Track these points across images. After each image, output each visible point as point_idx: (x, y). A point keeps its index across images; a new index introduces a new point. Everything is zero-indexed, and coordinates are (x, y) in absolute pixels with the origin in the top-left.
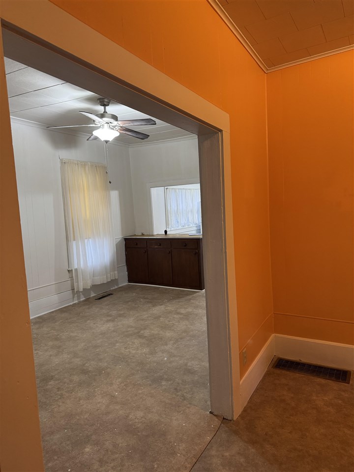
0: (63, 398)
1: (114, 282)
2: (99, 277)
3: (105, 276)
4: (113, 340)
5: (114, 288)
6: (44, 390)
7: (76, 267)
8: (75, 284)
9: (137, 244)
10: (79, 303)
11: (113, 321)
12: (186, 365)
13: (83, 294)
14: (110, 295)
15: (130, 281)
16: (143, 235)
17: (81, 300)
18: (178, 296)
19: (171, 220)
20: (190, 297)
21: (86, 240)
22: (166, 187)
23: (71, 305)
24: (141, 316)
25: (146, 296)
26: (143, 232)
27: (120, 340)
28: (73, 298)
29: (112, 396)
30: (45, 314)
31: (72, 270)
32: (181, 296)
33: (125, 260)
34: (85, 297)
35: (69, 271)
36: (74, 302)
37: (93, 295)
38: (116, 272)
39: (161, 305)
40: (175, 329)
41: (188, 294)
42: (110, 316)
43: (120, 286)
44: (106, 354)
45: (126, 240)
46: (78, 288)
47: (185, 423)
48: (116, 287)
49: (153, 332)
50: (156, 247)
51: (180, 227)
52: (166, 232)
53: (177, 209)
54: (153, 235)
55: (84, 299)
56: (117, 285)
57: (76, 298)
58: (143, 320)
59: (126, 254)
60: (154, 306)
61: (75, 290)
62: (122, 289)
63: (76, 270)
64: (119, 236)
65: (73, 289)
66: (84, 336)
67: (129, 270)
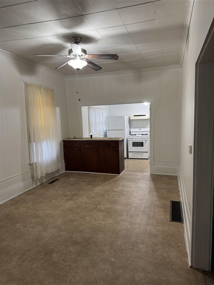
0: (73, 268)
1: (58, 171)
2: (50, 168)
3: (54, 167)
4: (81, 214)
5: (57, 175)
6: (52, 262)
7: (35, 161)
8: (35, 174)
9: (73, 144)
10: (37, 187)
11: (71, 199)
12: (146, 230)
13: (39, 181)
14: (57, 180)
15: (66, 170)
16: (75, 138)
17: (38, 184)
18: (106, 179)
19: (92, 128)
20: (114, 179)
21: (42, 142)
22: (89, 106)
23: (31, 189)
24: (90, 194)
25: (84, 180)
26: (75, 136)
27: (87, 215)
28: (33, 184)
29: (110, 262)
30: (15, 197)
31: (33, 163)
32: (108, 179)
33: (63, 155)
34: (40, 183)
35: (30, 164)
36: (33, 187)
37: (45, 181)
38: (60, 164)
39: (99, 186)
40: (120, 203)
41: (112, 177)
42: (66, 196)
43: (61, 173)
44: (83, 227)
45: (64, 141)
46: (37, 176)
47: (179, 278)
48: (58, 174)
49: (106, 206)
50: (87, 146)
51: (96, 133)
52: (91, 136)
53: (95, 121)
54: (82, 138)
55: (39, 184)
56: (59, 173)
57: (34, 184)
58: (93, 197)
59: (64, 152)
60: (94, 187)
61: (35, 178)
62: (63, 175)
63: (35, 163)
64: (60, 139)
65: (33, 177)
66: (57, 213)
67: (66, 162)
